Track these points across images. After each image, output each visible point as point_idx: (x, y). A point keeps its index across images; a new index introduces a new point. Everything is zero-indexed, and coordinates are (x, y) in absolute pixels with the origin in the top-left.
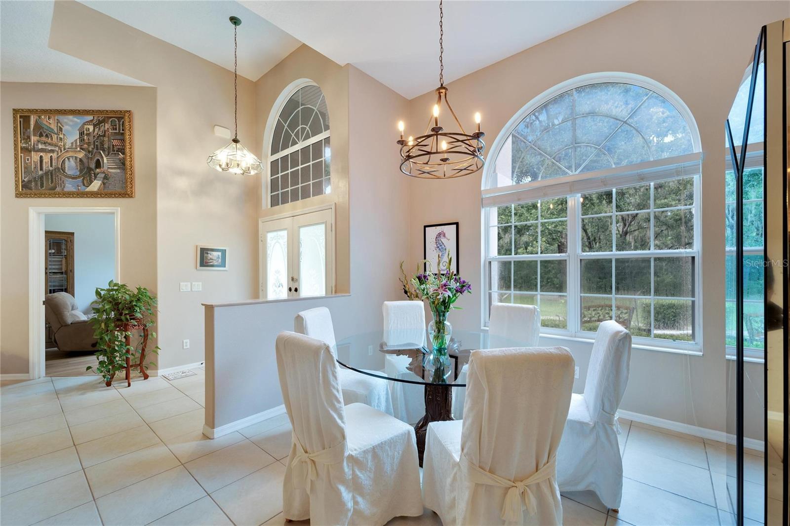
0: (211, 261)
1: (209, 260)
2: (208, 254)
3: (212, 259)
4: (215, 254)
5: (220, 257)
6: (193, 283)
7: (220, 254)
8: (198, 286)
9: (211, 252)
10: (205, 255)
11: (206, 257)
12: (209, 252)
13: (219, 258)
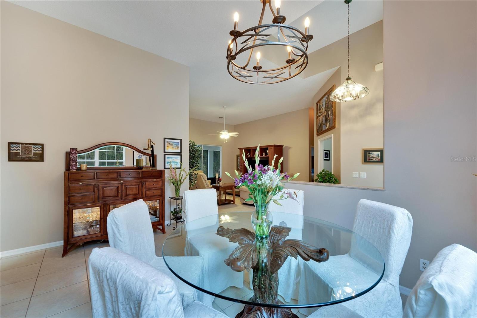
0: (372, 158)
1: (371, 158)
2: (370, 153)
3: (373, 157)
4: (376, 154)
5: (380, 156)
6: (360, 173)
7: (379, 153)
8: (364, 175)
9: (372, 153)
10: (368, 155)
11: (369, 156)
12: (371, 153)
13: (378, 156)
